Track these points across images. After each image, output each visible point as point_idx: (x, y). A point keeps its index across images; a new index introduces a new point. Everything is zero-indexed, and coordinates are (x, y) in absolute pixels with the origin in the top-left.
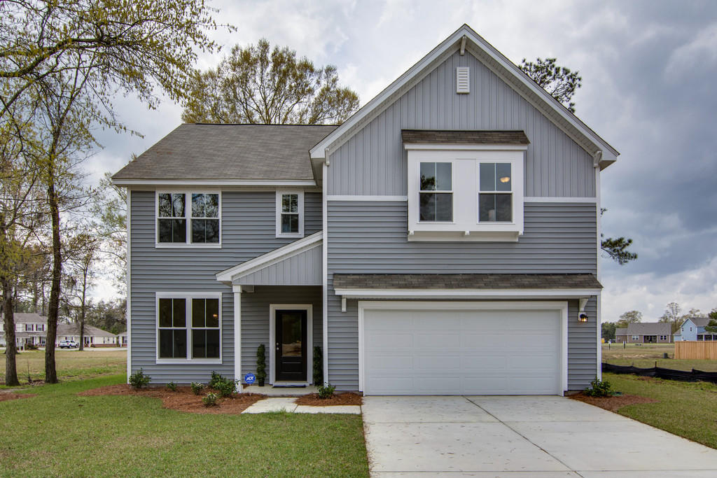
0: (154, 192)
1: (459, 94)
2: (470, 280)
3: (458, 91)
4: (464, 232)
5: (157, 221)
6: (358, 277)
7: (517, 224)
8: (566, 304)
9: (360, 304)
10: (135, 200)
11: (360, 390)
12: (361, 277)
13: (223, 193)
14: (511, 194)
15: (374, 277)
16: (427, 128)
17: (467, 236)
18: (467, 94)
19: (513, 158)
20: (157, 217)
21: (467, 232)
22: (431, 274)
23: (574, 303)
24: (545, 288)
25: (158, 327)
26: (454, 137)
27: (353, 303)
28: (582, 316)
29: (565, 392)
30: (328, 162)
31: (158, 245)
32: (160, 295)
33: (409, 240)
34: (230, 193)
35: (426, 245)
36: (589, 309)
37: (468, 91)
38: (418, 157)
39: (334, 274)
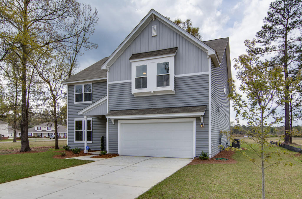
0: (74, 85)
1: (153, 36)
2: (154, 111)
3: (152, 35)
4: (151, 92)
5: (75, 95)
6: (117, 111)
7: (171, 87)
8: (195, 119)
9: (119, 121)
10: (70, 88)
11: (119, 153)
12: (118, 111)
13: (93, 84)
14: (169, 74)
15: (122, 111)
16: (139, 52)
17: (152, 93)
18: (156, 36)
19: (170, 60)
20: (75, 93)
21: (152, 92)
22: (142, 109)
23: (198, 118)
24: (182, 112)
25: (75, 130)
26: (148, 55)
27: (116, 121)
28: (202, 124)
29: (194, 157)
30: (108, 70)
31: (75, 103)
32: (76, 119)
33: (135, 96)
34: (95, 83)
35: (139, 98)
36: (205, 121)
37: (156, 35)
38: (136, 64)
39: (111, 111)
